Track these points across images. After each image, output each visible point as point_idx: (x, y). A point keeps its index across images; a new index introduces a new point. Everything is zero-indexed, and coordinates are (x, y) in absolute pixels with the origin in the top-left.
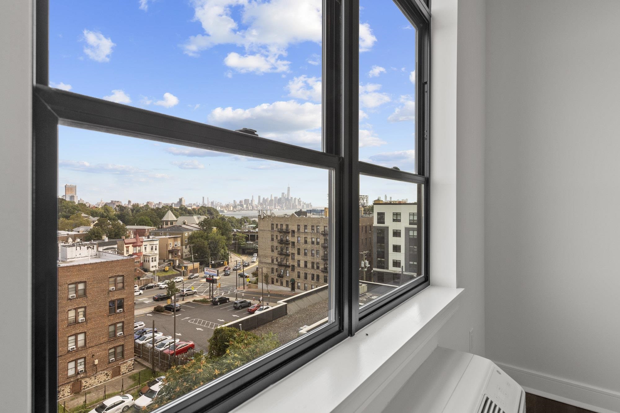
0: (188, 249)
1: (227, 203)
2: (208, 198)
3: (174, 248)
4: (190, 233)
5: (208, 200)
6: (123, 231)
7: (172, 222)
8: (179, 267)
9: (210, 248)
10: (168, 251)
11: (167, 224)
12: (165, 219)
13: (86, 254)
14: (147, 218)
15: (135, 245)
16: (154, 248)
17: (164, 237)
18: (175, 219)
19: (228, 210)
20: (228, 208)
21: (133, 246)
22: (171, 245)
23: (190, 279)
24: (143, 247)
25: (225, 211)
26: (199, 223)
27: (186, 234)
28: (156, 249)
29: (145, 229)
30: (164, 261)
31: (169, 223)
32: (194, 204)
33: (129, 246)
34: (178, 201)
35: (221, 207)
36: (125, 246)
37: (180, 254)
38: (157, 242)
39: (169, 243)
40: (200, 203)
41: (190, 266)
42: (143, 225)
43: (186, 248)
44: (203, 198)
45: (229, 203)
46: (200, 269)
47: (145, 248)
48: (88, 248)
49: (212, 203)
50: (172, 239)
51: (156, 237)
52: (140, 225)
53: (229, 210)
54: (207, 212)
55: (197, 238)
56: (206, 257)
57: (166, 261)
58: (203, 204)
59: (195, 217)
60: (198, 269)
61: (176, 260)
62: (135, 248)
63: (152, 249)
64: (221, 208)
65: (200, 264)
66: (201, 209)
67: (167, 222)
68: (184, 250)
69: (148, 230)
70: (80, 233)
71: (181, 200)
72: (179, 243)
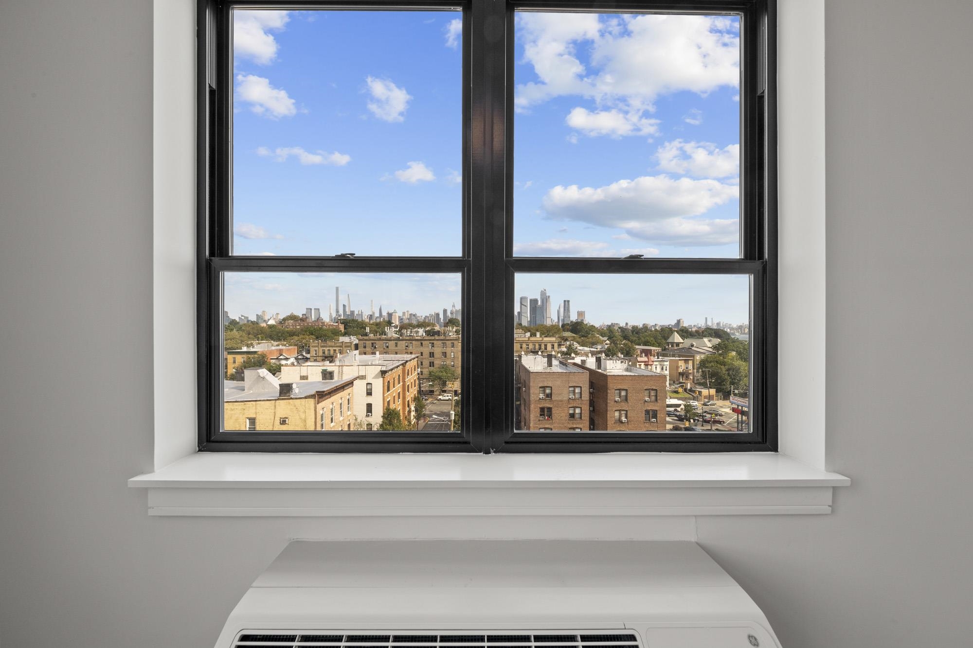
0: (700, 373)
1: (739, 324)
2: (712, 319)
3: (684, 371)
4: (703, 356)
5: (712, 321)
6: (633, 350)
7: (678, 344)
8: (691, 390)
9: (729, 374)
10: (678, 373)
11: (672, 346)
12: (670, 340)
13: (620, 367)
14: (652, 339)
15: (646, 363)
16: (665, 368)
17: (674, 358)
18: (681, 341)
19: (741, 332)
20: (741, 331)
21: (644, 364)
22: (682, 366)
23: (706, 405)
24: (654, 367)
25: (737, 334)
26: (713, 346)
27: (698, 357)
28: (666, 370)
29: (651, 350)
30: (674, 382)
31: (675, 345)
32: (694, 326)
33: (641, 365)
34: (676, 322)
35: (732, 329)
36: (638, 364)
37: (691, 377)
38: (668, 363)
39: (680, 365)
40: (701, 325)
41: (705, 392)
42: (648, 345)
43: (698, 372)
44: (706, 318)
45: (742, 324)
46: (716, 396)
47: (656, 367)
48: (622, 362)
49: (718, 324)
50: (683, 361)
51: (665, 358)
52: (646, 345)
53: (743, 332)
54: (714, 334)
55: (711, 362)
56: (724, 385)
57: (677, 382)
58: (707, 326)
59: (706, 340)
60: (715, 396)
61: (687, 383)
62: (647, 367)
63: (662, 369)
64: (730, 330)
65: (716, 392)
66: (706, 331)
67: (672, 344)
68: (695, 374)
69: (654, 350)
70: (598, 350)
71: (679, 321)
72: (690, 366)
